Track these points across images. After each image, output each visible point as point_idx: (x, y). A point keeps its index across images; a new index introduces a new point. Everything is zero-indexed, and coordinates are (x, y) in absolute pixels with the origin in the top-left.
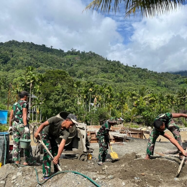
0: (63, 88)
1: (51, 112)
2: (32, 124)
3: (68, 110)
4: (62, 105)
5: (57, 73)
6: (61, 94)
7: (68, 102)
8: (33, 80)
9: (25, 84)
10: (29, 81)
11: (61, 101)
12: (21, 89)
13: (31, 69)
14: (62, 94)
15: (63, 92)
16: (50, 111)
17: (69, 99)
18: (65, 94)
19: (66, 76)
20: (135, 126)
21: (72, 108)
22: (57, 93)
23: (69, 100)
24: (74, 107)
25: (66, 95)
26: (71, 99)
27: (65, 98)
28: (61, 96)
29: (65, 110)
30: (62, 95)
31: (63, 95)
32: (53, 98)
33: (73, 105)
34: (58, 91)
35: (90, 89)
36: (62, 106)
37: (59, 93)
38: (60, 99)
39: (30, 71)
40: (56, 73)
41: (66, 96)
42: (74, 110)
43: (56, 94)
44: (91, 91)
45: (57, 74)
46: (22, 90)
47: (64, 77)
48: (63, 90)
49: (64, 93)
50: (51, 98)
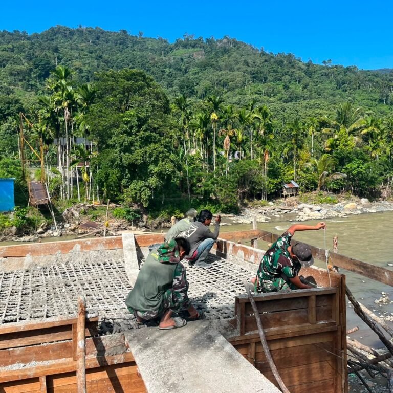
0: (140, 115)
1: (117, 177)
2: (76, 208)
3: (155, 171)
4: (139, 157)
5: (124, 78)
6: (136, 130)
7: (155, 149)
8: (68, 101)
9: (52, 112)
10: (59, 103)
11: (138, 148)
12: (42, 125)
13: (64, 74)
14: (138, 131)
15: (139, 127)
16: (114, 176)
17: (155, 143)
18: (145, 131)
19: (147, 84)
20: (329, 198)
21: (165, 164)
22: (126, 128)
23: (156, 146)
24: (172, 161)
25: (148, 133)
26: (162, 142)
27: (146, 141)
28: (136, 135)
29: (149, 170)
30: (138, 133)
31: (141, 132)
32: (116, 143)
33: (167, 157)
34: (127, 123)
35: (214, 116)
36: (140, 160)
37: (131, 128)
38: (136, 144)
39: (62, 79)
40: (121, 78)
41: (147, 136)
42: (171, 170)
43: (125, 132)
44: (214, 120)
45: (122, 80)
46: (47, 126)
47: (141, 88)
48: (139, 119)
49: (144, 127)
50: (113, 143)
